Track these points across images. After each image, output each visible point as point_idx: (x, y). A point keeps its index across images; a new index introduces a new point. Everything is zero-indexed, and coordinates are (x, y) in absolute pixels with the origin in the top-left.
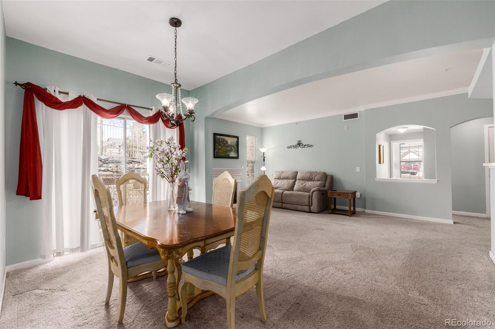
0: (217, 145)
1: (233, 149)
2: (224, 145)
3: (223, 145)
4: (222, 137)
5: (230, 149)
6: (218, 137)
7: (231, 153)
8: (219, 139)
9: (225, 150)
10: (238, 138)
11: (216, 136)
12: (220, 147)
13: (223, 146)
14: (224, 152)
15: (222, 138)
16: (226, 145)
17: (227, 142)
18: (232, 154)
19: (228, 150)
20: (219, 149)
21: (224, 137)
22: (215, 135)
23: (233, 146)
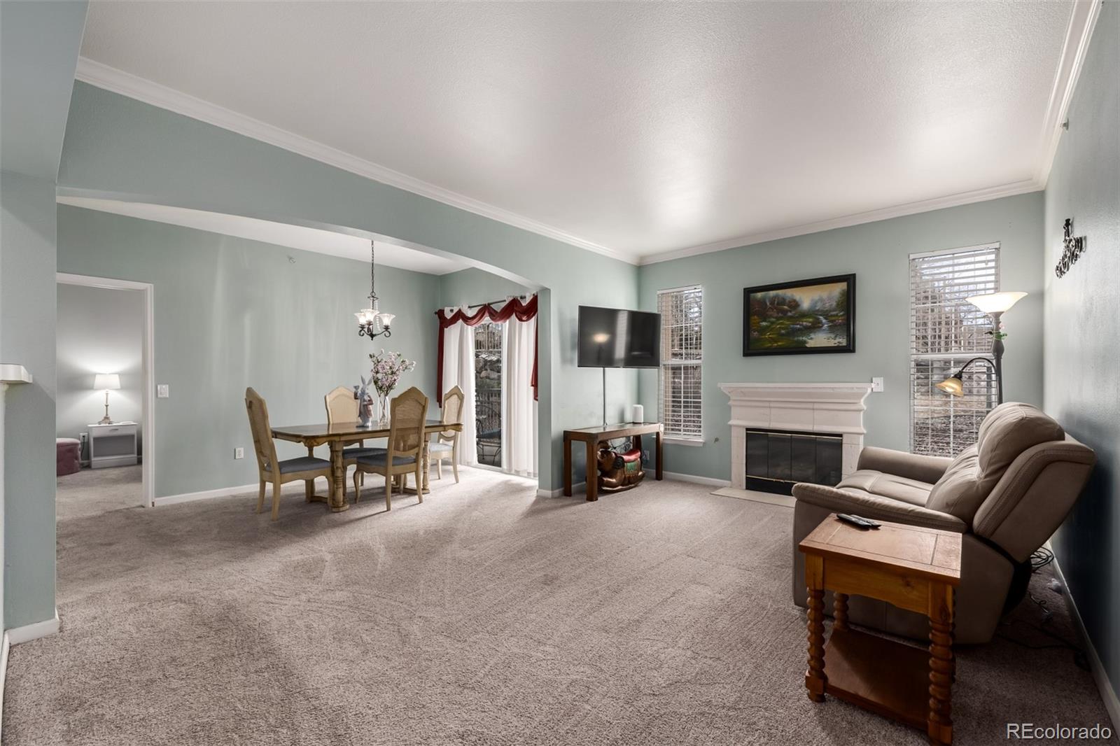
0: (755, 318)
1: (824, 321)
2: (780, 315)
3: (776, 318)
4: (772, 293)
5: (807, 322)
6: (759, 295)
7: (812, 336)
8: (762, 302)
9: (783, 329)
10: (850, 280)
11: (752, 295)
12: (764, 324)
13: (778, 319)
14: (783, 335)
15: (777, 296)
16: (789, 314)
17: (795, 305)
18: (819, 339)
19: (799, 329)
20: (763, 331)
21: (780, 292)
22: (748, 292)
23: (826, 314)
